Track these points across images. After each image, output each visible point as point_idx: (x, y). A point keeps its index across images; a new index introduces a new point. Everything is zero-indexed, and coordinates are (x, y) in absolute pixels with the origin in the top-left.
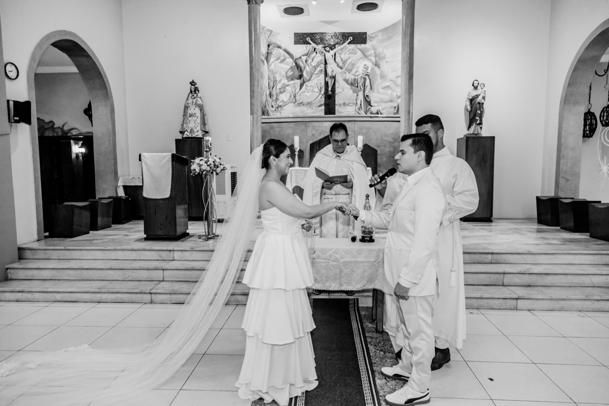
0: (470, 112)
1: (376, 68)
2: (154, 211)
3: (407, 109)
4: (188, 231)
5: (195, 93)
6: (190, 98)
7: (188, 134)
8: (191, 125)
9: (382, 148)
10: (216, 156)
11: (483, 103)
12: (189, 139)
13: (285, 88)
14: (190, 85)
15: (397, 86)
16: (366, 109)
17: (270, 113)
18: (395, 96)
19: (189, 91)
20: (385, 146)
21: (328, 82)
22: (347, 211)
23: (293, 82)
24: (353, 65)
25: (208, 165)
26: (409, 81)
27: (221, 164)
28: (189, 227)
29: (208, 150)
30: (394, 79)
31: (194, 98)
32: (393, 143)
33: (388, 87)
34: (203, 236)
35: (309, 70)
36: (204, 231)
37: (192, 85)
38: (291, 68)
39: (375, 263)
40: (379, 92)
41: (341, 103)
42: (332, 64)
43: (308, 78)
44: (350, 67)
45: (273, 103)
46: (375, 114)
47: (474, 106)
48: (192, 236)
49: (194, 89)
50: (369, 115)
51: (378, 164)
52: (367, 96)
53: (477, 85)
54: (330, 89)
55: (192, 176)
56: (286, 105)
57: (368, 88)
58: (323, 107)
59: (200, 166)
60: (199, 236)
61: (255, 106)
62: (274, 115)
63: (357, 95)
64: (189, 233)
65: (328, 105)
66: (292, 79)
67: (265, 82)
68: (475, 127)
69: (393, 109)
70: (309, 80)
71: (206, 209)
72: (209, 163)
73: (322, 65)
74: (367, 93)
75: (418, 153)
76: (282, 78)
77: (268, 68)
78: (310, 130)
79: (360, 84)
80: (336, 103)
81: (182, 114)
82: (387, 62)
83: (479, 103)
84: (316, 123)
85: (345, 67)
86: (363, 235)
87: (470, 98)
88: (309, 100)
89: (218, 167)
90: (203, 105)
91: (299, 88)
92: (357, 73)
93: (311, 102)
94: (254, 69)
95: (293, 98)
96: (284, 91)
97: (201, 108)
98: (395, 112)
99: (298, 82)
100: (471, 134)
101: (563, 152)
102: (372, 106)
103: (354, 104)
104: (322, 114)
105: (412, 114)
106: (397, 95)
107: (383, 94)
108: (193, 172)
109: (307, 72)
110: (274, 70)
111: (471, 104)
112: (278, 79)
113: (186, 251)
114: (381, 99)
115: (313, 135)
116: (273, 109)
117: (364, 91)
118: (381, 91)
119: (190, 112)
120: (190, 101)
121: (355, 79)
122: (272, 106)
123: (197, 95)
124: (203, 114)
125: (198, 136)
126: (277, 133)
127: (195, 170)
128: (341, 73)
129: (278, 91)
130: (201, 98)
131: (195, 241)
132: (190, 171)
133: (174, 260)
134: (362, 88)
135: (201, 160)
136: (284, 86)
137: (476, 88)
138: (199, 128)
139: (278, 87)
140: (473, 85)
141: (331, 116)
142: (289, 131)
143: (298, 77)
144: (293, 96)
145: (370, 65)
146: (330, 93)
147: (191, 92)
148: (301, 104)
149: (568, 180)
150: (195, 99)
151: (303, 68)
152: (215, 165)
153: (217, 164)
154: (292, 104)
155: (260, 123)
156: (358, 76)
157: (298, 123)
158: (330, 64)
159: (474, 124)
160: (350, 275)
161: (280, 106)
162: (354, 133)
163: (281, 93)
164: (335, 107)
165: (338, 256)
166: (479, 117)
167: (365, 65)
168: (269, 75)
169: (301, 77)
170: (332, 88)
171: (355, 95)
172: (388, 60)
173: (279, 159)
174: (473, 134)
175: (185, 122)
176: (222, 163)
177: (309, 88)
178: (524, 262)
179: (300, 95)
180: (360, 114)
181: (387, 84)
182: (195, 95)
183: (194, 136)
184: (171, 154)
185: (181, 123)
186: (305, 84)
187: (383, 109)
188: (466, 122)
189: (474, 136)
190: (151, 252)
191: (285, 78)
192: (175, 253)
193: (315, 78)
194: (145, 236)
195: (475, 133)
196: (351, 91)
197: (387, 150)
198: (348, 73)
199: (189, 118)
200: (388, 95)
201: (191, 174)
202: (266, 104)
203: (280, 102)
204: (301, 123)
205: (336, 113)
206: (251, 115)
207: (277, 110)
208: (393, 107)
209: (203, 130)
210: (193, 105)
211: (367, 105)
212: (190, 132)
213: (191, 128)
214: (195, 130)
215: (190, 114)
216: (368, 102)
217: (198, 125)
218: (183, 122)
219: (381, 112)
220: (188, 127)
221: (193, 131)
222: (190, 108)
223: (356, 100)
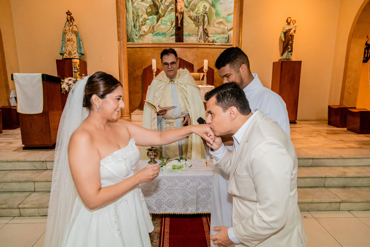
0: (284, 42)
1: (213, 9)
2: (30, 124)
3: (237, 39)
5: (71, 22)
6: (67, 26)
7: (67, 55)
8: (69, 48)
11: (293, 36)
13: (145, 21)
14: (67, 15)
15: (228, 21)
16: (205, 39)
17: (135, 40)
18: (227, 30)
19: (66, 20)
21: (178, 17)
23: (151, 17)
24: (195, 6)
26: (239, 17)
29: (76, 71)
30: (225, 16)
31: (71, 26)
33: (221, 22)
35: (163, 9)
37: (68, 15)
38: (150, 6)
40: (214, 27)
41: (187, 34)
42: (181, 3)
43: (162, 14)
44: (193, 7)
45: (136, 32)
46: (211, 42)
47: (287, 38)
49: (70, 19)
50: (207, 43)
51: (215, 79)
52: (206, 29)
53: (290, 21)
54: (179, 22)
56: (146, 35)
57: (207, 23)
58: (174, 37)
59: (69, 85)
61: (121, 34)
62: (138, 42)
63: (198, 28)
65: (178, 35)
66: (151, 15)
67: (130, 16)
68: (287, 53)
69: (225, 39)
70: (164, 16)
73: (173, 5)
74: (205, 26)
75: (229, 111)
76: (143, 14)
77: (132, 5)
79: (201, 20)
80: (184, 33)
81: (62, 39)
82: (220, 3)
83: (291, 35)
85: (190, 7)
87: (285, 31)
88: (164, 31)
90: (78, 32)
91: (156, 22)
92: (198, 12)
93: (165, 33)
94: (119, 3)
95: (152, 29)
96: (145, 24)
97: (76, 34)
98: (226, 41)
99: (155, 17)
100: (284, 59)
101: (349, 73)
102: (209, 37)
103: (196, 35)
104: (174, 41)
105: (241, 43)
106: (228, 29)
107: (217, 28)
108: (63, 90)
109: (162, 9)
110: (137, 7)
111: (285, 36)
112: (140, 14)
114: (216, 32)
116: (137, 37)
117: (203, 26)
118: (216, 25)
119: (68, 37)
120: (67, 28)
121: (197, 16)
122: (136, 35)
123: (73, 24)
125: (75, 58)
126: (139, 56)
127: (65, 89)
128: (187, 11)
129: (141, 23)
130: (75, 26)
132: (61, 89)
133: (47, 169)
134: (202, 23)
135: (70, 80)
136: (145, 20)
137: (289, 24)
138: (75, 51)
139: (140, 20)
140: (287, 22)
141: (180, 43)
142: (149, 54)
143: (155, 13)
145: (208, 6)
146: (180, 25)
147: (68, 20)
148: (158, 34)
149: (350, 94)
151: (158, 7)
154: (151, 34)
155: (125, 48)
156: (199, 14)
157: (156, 48)
158: (179, 2)
159: (287, 51)
161: (142, 35)
162: (198, 56)
163: (142, 25)
164: (183, 36)
166: (291, 46)
167: (204, 6)
168: (133, 11)
169: (157, 13)
170: (181, 22)
171: (197, 28)
172: (221, 2)
174: (286, 59)
175: (64, 45)
177: (163, 22)
178: (337, 165)
179: (157, 27)
180: (200, 42)
181: (221, 20)
182: (71, 23)
183: (72, 57)
184: (41, 74)
185: (61, 46)
186: (160, 19)
187: (217, 39)
188: (280, 49)
189: (286, 60)
190: (24, 163)
191: (145, 13)
192: (48, 163)
193: (168, 15)
194: (24, 145)
195: (287, 58)
196: (194, 25)
198: (192, 12)
199: (67, 43)
200: (221, 29)
201: (63, 92)
202: (132, 33)
203: (142, 32)
204: (158, 48)
205: (184, 42)
206: (118, 41)
207: (140, 38)
208: (225, 38)
209: (79, 52)
210: (70, 32)
211: (206, 35)
212: (68, 54)
213: (69, 51)
214: (72, 52)
215: (67, 39)
216: (206, 33)
217: (75, 48)
218: (62, 45)
219: (216, 41)
220: (67, 50)
221: (71, 53)
222: (68, 34)
223: (198, 32)
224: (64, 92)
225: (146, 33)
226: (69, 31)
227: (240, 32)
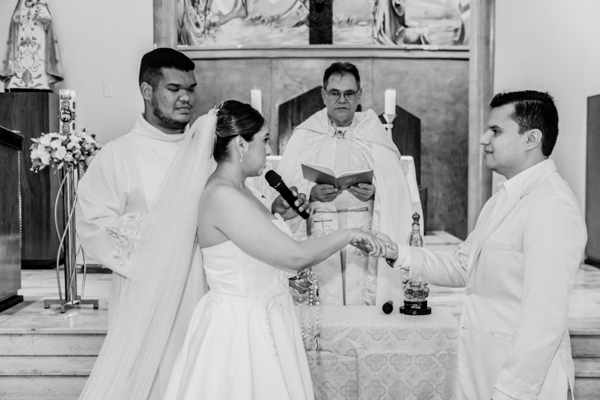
3: (483, 35)
4: (19, 293)
6: (23, 5)
7: (18, 81)
8: (26, 62)
9: (431, 115)
10: (84, 131)
12: (20, 93)
16: (396, 31)
17: (194, 38)
18: (457, 8)
20: (436, 110)
22: (374, 249)
25: (68, 151)
27: (96, 149)
28: (23, 283)
29: (68, 117)
31: (33, 5)
32: (453, 104)
34: (56, 302)
36: (57, 291)
39: (433, 358)
41: (342, 19)
45: (198, 17)
46: (413, 43)
48: (29, 303)
50: (401, 45)
51: (422, 148)
52: (398, 5)
55: (33, 172)
56: (225, 22)
58: (305, 28)
59: (51, 150)
60: (45, 301)
61: (164, 25)
63: (376, 4)
64: (22, 297)
65: (317, 23)
69: (452, 34)
71: (61, 245)
72: (70, 146)
75: (528, 133)
78: (279, 75)
80: (334, 18)
81: (7, 39)
84: (291, 61)
86: (407, 300)
88: (275, 13)
89: (89, 154)
90: (50, 21)
93: (279, 17)
95: (240, 9)
97: (47, 26)
98: (457, 39)
102: (406, 27)
103: (369, 21)
104: (306, 43)
105: (494, 44)
106: (460, 5)
108: (35, 164)
113: (21, 335)
114: (426, 13)
115: (285, 86)
116: (200, 31)
119: (22, 34)
120: (23, 11)
122: (197, 25)
123: (38, 0)
124: (52, 39)
125: (40, 88)
126: (208, 82)
127: (40, 160)
130: (46, 5)
131: (38, 313)
132: (27, 162)
135: (53, 139)
138: (41, 70)
141: (323, 46)
142: (235, 78)
144: (240, 4)
148: (258, 20)
150: (35, 8)
152: (83, 150)
153: (87, 147)
154: (238, 21)
157: (254, 61)
160: (383, 384)
161: (214, 25)
162: (373, 82)
164: (331, 28)
165: (356, 345)
173: (251, 143)
175: (11, 55)
176: (98, 146)
179: (257, 1)
180: (381, 43)
183: (30, 86)
185: (4, 58)
187: (431, 33)
197: (441, 118)
199: (22, 49)
200: (440, 4)
201: (32, 169)
202: (185, 20)
203: (214, 15)
204: (259, 61)
205: (334, 42)
206: (154, 42)
207: (206, 32)
208: (452, 29)
209: (51, 73)
210: (31, 20)
211: (398, 23)
212: (23, 79)
213: (24, 70)
214: (32, 73)
215: (22, 39)
216: (399, 17)
217: (40, 62)
218: (8, 55)
219: (427, 39)
220: (19, 68)
221: (28, 76)
222: (24, 26)
223: (374, 13)
224: (35, 170)
225: (225, 19)
226: (29, 18)
227: (488, 16)
